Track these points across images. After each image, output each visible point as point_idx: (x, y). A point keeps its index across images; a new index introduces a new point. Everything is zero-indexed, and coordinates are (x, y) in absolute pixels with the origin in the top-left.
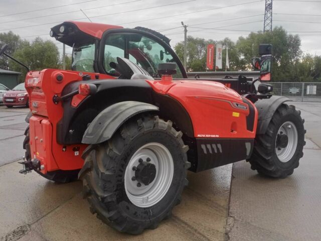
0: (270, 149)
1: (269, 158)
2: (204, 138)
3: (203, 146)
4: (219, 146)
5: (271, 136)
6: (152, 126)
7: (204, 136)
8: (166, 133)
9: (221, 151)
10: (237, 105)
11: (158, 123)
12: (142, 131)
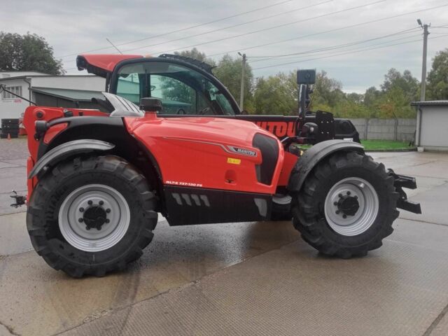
0: (308, 212)
1: (309, 225)
2: (176, 185)
3: (176, 196)
4: (204, 198)
5: (311, 195)
6: (94, 166)
7: (177, 183)
8: (115, 176)
9: (207, 204)
10: (236, 150)
11: (102, 163)
12: (80, 170)
